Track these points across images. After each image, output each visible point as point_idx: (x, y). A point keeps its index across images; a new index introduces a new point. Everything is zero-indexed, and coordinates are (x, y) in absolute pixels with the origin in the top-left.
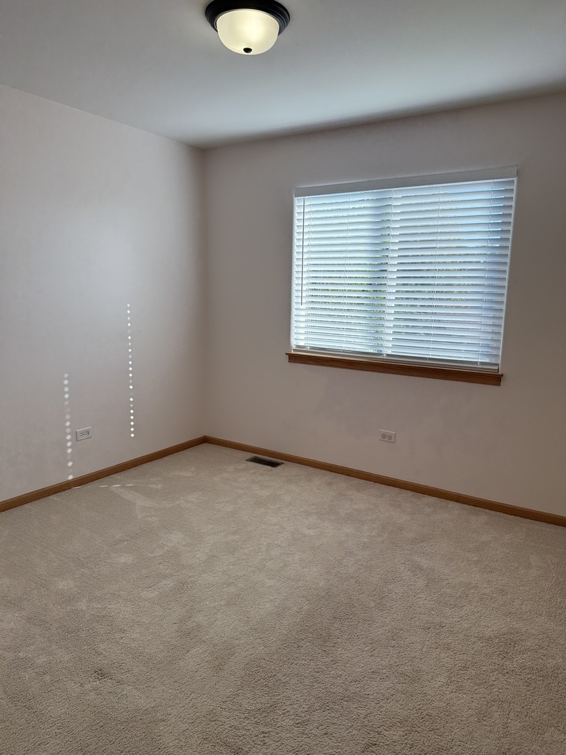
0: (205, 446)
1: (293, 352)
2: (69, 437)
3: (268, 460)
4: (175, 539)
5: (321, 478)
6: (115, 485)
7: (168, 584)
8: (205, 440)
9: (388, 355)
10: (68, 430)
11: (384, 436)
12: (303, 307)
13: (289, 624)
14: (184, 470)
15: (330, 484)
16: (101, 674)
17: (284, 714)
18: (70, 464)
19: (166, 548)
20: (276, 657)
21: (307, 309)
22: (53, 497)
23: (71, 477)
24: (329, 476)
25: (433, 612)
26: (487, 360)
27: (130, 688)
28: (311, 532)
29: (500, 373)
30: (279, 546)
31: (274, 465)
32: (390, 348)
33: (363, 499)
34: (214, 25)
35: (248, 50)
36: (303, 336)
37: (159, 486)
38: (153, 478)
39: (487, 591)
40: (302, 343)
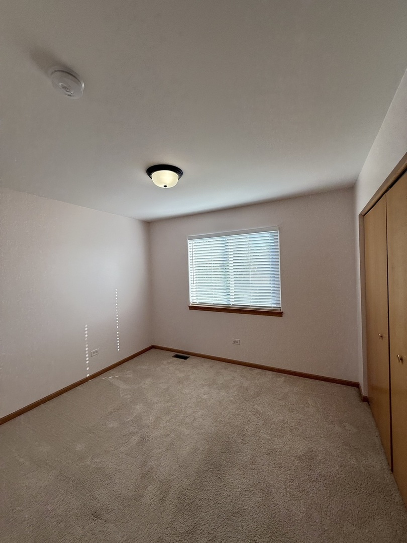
0: (153, 350)
1: (191, 305)
2: (87, 356)
3: (182, 356)
4: (139, 408)
5: (208, 364)
6: (110, 377)
7: (135, 439)
8: (153, 347)
9: (233, 305)
10: (87, 352)
11: (235, 342)
12: (195, 285)
13: (199, 460)
14: (144, 365)
15: (211, 367)
16: (96, 515)
17: (201, 533)
18: (88, 369)
19: (135, 415)
20: (193, 486)
21: (196, 286)
22: (78, 388)
23: (88, 375)
24: (212, 362)
25: (270, 442)
26: (275, 306)
27: (112, 525)
28: (205, 397)
29: (282, 311)
30: (191, 407)
31: (185, 358)
32: (234, 302)
33: (228, 374)
34: (150, 176)
35: (165, 186)
36: (195, 298)
37: (131, 376)
38: (128, 371)
39: (293, 424)
40: (195, 301)
